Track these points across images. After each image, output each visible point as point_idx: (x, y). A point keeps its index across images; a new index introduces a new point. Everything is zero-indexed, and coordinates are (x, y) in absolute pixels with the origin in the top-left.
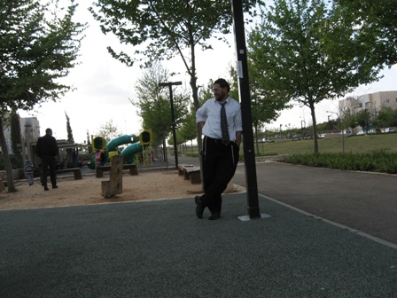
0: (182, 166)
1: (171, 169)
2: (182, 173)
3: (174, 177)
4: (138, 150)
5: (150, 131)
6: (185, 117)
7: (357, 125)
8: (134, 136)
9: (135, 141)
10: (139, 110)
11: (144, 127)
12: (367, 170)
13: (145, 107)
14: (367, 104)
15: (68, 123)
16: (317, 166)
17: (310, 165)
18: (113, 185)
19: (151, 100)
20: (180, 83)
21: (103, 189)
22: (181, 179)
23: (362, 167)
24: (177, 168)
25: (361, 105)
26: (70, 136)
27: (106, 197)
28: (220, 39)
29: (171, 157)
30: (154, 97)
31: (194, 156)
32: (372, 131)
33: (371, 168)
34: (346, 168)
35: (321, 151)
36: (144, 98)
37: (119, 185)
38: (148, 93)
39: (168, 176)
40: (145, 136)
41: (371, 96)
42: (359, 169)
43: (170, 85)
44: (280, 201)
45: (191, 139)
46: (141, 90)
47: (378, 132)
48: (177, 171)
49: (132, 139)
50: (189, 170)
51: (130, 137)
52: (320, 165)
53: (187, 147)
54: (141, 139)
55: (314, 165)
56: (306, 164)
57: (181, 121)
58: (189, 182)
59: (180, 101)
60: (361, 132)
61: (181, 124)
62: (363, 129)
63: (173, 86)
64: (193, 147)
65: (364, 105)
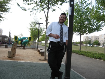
0: (39, 49)
1: (36, 49)
3: (36, 52)
4: (28, 42)
5: (32, 37)
6: (42, 34)
7: (87, 43)
8: (27, 38)
9: (27, 39)
10: (30, 31)
11: (31, 36)
13: (31, 29)
14: (91, 38)
15: (10, 31)
16: (81, 55)
17: (78, 54)
19: (33, 28)
20: (42, 24)
22: (38, 53)
24: (37, 49)
26: (10, 35)
27: (9, 57)
28: (58, 7)
29: (36, 45)
30: (34, 27)
31: (43, 46)
36: (31, 27)
38: (33, 26)
39: (34, 51)
40: (30, 38)
41: (92, 36)
43: (39, 23)
45: (43, 41)
46: (31, 25)
47: (93, 46)
48: (37, 50)
50: (41, 51)
51: (26, 38)
52: (82, 55)
53: (42, 43)
54: (29, 39)
55: (80, 54)
57: (41, 35)
58: (40, 55)
59: (41, 29)
60: (88, 46)
61: (41, 36)
62: (89, 45)
63: (40, 24)
64: (43, 43)
65: (90, 39)
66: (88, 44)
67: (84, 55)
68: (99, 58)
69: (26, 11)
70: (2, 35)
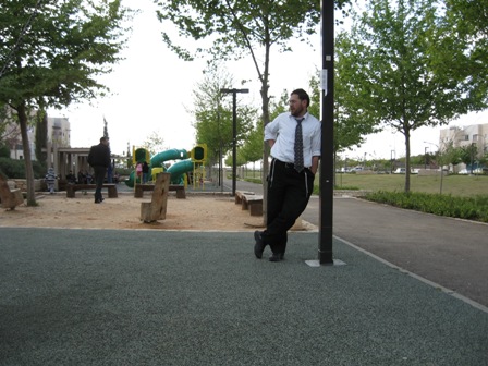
0: (241, 193)
1: (226, 195)
2: (240, 201)
3: (230, 206)
4: (188, 170)
5: (204, 146)
6: (248, 133)
7: (460, 161)
8: (184, 151)
9: (185, 157)
10: (194, 120)
11: (199, 142)
12: (468, 218)
13: (201, 116)
14: (475, 136)
15: (106, 129)
17: (398, 206)
18: (155, 209)
19: (210, 109)
20: (247, 91)
21: (142, 212)
22: (239, 208)
23: (462, 214)
24: (234, 194)
25: (467, 138)
27: (145, 222)
28: (303, 40)
29: (228, 182)
30: (214, 105)
31: (255, 182)
32: (478, 171)
33: (474, 216)
34: (442, 214)
35: (413, 190)
36: (202, 105)
37: (162, 209)
38: (207, 100)
39: (223, 203)
40: (198, 152)
41: (480, 127)
42: (459, 216)
43: (234, 92)
44: (359, 246)
45: (254, 160)
46: (198, 95)
47: (486, 173)
48: (234, 199)
49: (182, 155)
50: (249, 198)
51: (179, 152)
53: (247, 170)
54: (193, 155)
55: (403, 206)
56: (393, 204)
57: (243, 138)
58: (248, 213)
59: (245, 114)
60: (464, 171)
61: (243, 141)
62: (468, 168)
63: (238, 94)
64: (254, 171)
65: (471, 138)
66: (463, 165)
67: (418, 208)
68: (470, 213)
69: (191, 59)
70: (70, 148)
